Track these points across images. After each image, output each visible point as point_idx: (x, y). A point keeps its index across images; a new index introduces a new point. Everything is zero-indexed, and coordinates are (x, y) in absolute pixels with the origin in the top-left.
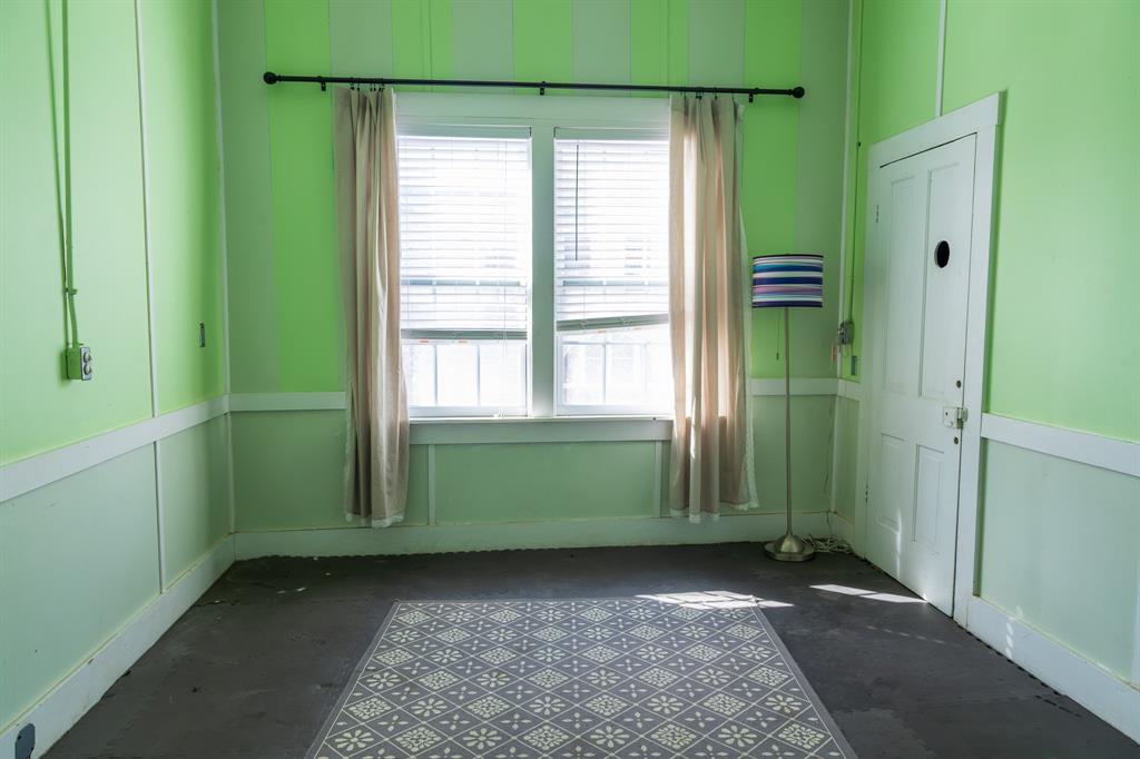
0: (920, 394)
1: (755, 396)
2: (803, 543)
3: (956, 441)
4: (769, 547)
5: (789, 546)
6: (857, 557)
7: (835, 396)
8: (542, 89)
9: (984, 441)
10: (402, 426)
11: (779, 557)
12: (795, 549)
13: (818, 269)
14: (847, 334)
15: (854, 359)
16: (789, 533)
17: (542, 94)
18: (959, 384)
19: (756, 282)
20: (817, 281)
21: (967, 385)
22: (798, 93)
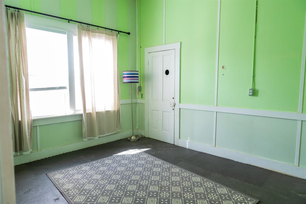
0: (163, 101)
1: (121, 104)
2: (136, 136)
3: (173, 109)
4: (129, 139)
5: (133, 138)
6: (146, 138)
7: (137, 103)
8: (69, 21)
9: (180, 108)
10: (31, 120)
11: (131, 141)
12: (135, 138)
13: (138, 74)
14: (140, 89)
15: (142, 95)
16: (133, 135)
17: (69, 22)
18: (173, 98)
19: (124, 77)
20: (138, 77)
21: (176, 98)
22: (129, 34)
